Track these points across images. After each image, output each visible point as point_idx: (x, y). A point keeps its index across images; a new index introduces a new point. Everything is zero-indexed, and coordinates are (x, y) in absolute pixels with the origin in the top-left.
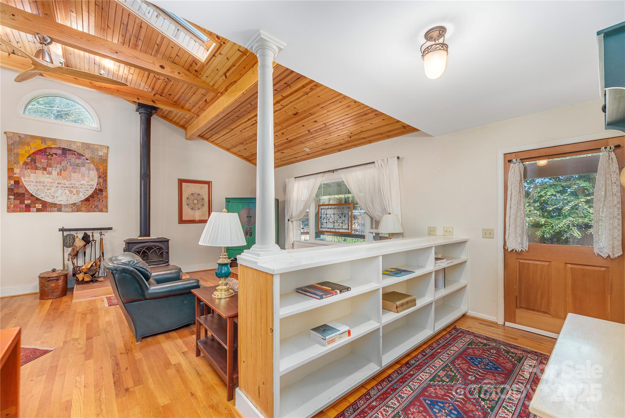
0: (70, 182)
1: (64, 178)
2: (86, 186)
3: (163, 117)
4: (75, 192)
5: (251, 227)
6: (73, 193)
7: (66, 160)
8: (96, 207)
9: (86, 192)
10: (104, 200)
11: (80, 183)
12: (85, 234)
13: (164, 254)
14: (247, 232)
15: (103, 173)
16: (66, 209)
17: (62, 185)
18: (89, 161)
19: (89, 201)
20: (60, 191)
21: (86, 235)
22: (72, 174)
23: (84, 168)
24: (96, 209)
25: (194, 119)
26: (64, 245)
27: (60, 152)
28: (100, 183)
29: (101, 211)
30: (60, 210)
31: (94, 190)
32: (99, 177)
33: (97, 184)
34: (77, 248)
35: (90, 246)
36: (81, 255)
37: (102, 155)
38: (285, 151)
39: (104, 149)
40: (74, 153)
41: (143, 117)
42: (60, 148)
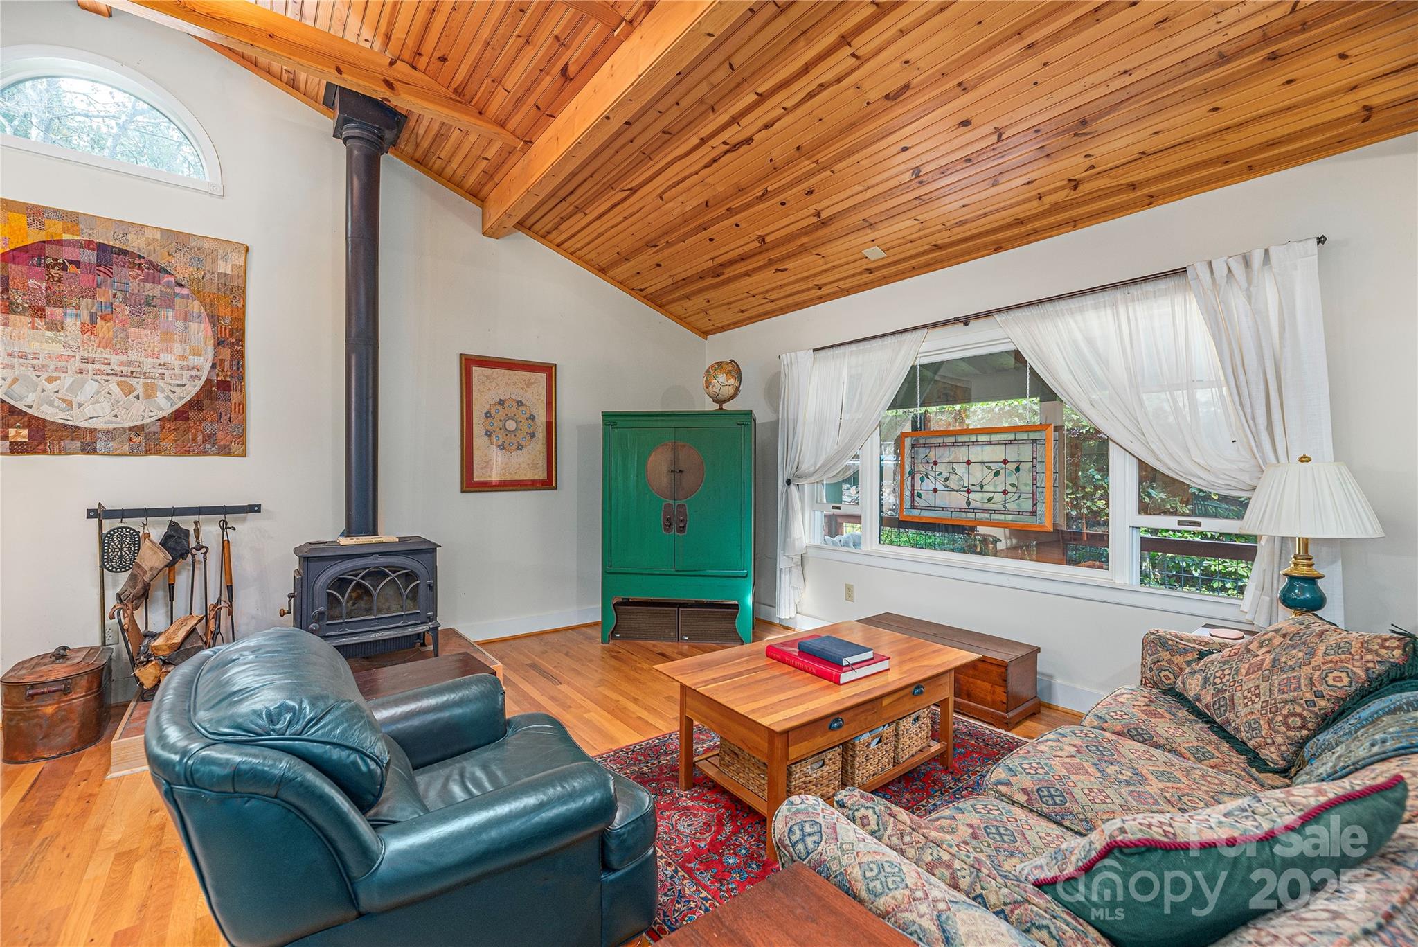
0: (122, 358)
1: (105, 344)
2: (177, 371)
3: (417, 161)
4: (140, 390)
5: (682, 502)
6: (134, 394)
7: (112, 286)
8: (210, 438)
9: (177, 389)
10: (233, 415)
11: (158, 361)
12: (174, 527)
13: (423, 591)
14: (669, 520)
15: (231, 330)
16: (112, 445)
17: (97, 366)
18: (185, 291)
19: (187, 419)
20: (91, 387)
21: (176, 531)
22: (131, 330)
23: (170, 313)
24: (208, 446)
25: (514, 158)
26: (102, 567)
27: (89, 257)
28: (222, 361)
29: (225, 451)
30: (89, 448)
31: (202, 382)
32: (219, 343)
33: (214, 366)
34: (145, 572)
35: (188, 565)
36: (159, 595)
37: (229, 272)
38: (790, 265)
39: (235, 254)
40: (136, 262)
41: (356, 152)
42: (89, 243)
